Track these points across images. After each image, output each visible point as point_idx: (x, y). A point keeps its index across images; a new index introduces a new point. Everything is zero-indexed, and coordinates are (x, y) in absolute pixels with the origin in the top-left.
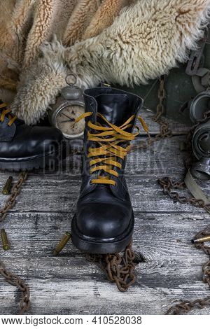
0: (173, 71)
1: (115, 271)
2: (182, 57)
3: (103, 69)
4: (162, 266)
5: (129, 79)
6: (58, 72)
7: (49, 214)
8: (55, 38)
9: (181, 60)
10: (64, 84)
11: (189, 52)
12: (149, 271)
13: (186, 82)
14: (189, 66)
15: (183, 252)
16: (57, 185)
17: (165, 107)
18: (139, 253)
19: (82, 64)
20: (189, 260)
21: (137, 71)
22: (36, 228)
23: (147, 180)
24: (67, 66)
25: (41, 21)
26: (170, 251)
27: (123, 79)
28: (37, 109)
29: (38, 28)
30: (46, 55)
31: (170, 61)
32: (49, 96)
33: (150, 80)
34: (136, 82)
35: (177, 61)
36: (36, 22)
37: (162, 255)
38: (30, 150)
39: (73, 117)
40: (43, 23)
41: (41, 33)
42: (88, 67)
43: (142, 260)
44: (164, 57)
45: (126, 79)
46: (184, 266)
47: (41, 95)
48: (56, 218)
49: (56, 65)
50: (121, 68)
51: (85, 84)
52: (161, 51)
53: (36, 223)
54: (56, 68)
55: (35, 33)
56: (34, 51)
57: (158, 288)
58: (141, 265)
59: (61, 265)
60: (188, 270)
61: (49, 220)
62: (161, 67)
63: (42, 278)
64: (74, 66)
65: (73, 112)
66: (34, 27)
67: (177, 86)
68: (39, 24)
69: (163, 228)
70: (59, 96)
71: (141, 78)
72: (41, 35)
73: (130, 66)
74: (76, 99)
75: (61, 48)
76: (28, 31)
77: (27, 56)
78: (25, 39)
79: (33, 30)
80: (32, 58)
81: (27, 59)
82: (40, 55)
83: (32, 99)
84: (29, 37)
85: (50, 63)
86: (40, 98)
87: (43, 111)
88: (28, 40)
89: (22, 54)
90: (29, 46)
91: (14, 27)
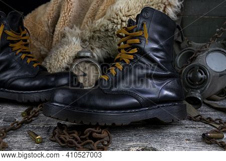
6: (76, 43)
10: (80, 49)
28: (58, 66)
29: (62, 18)
30: (68, 34)
32: (67, 56)
36: (62, 15)
40: (66, 14)
41: (65, 21)
47: (62, 56)
49: (74, 39)
54: (74, 41)
55: (60, 22)
64: (87, 38)
66: (60, 18)
68: (64, 15)
70: (77, 57)
72: (64, 24)
74: (88, 57)
75: (78, 31)
76: (56, 24)
77: (55, 40)
78: (54, 31)
79: (59, 21)
80: (57, 41)
81: (54, 42)
82: (64, 36)
83: (55, 59)
84: (56, 26)
85: (70, 38)
86: (61, 58)
87: (63, 68)
88: (56, 29)
89: (52, 43)
90: (56, 33)
91: (46, 19)
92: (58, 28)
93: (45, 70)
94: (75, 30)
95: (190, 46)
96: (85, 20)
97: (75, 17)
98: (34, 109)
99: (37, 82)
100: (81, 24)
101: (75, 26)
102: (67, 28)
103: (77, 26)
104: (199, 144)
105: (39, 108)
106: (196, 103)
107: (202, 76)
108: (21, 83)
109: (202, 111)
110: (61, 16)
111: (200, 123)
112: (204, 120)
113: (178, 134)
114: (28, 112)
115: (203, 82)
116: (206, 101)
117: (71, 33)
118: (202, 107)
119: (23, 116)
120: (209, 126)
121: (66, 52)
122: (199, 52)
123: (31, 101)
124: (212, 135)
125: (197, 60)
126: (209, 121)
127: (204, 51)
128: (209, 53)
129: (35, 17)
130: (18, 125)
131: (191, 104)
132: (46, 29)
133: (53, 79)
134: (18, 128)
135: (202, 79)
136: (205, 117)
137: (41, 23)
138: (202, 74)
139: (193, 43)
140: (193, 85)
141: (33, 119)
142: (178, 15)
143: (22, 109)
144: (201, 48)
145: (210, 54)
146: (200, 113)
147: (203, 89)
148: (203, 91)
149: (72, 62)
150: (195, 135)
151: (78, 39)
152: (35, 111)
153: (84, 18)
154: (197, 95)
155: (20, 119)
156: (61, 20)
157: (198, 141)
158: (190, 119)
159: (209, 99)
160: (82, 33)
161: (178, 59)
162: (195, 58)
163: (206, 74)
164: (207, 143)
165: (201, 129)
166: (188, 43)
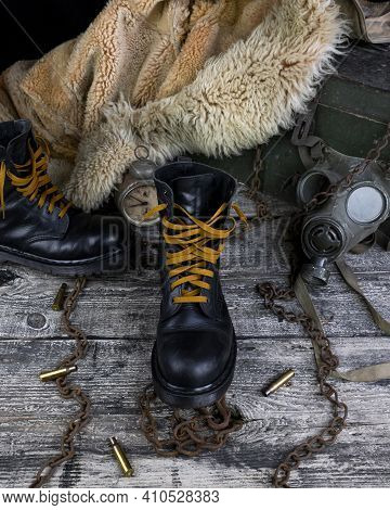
0: (273, 139)
2: (287, 122)
3: (184, 138)
4: (268, 429)
5: (217, 149)
6: (126, 142)
7: (112, 342)
8: (122, 96)
9: (285, 126)
10: (133, 158)
11: (295, 115)
12: (250, 439)
14: (296, 134)
15: (296, 403)
16: (124, 294)
17: (262, 181)
18: (235, 407)
19: (156, 131)
20: (305, 417)
21: (228, 139)
22: (94, 365)
23: (242, 286)
24: (137, 133)
25: (102, 76)
26: (278, 402)
27: (210, 149)
28: (99, 190)
29: (99, 85)
30: (109, 120)
31: (271, 128)
32: (113, 174)
33: (244, 151)
34: (226, 153)
35: (280, 128)
37: (266, 409)
39: (145, 199)
40: (105, 78)
41: (103, 91)
42: (164, 134)
44: (264, 122)
45: (214, 150)
46: (298, 429)
47: (104, 172)
48: (122, 348)
49: (122, 133)
50: (206, 136)
51: (160, 155)
53: (95, 357)
54: (123, 136)
55: (95, 91)
57: (264, 469)
59: (126, 429)
60: (304, 435)
61: (112, 351)
62: (259, 136)
63: (100, 453)
64: (146, 133)
65: (145, 194)
66: (94, 83)
67: (278, 157)
68: (101, 80)
69: (266, 363)
70: (127, 174)
71: (232, 148)
72: (104, 94)
73: (219, 134)
75: (129, 111)
77: (87, 118)
79: (93, 87)
82: (103, 118)
84: (89, 95)
92: (94, 99)
94: (123, 107)
110: (96, 79)
121: (109, 164)
127: (343, 189)
128: (353, 190)
132: (70, 97)
135: (332, 245)
147: (332, 257)
149: (120, 181)
151: (130, 133)
156: (96, 87)
160: (136, 117)
163: (339, 237)
166: (323, 149)
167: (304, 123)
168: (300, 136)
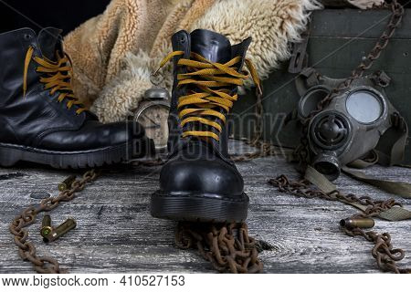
1: (225, 248)
2: (284, 54)
4: (302, 254)
6: (143, 77)
7: (120, 206)
11: (292, 45)
12: (283, 260)
13: (288, 91)
14: (292, 64)
16: (134, 185)
20: (343, 247)
22: (99, 218)
25: (126, 31)
28: (115, 112)
29: (122, 39)
31: (271, 57)
32: (129, 98)
36: (121, 33)
37: (297, 242)
38: (102, 140)
39: (158, 122)
40: (128, 32)
41: (125, 43)
43: (267, 247)
44: (264, 50)
47: (121, 97)
48: (130, 209)
49: (140, 71)
52: (260, 43)
53: (100, 214)
54: (140, 74)
55: (119, 45)
56: (117, 66)
58: (266, 253)
61: (120, 210)
63: (98, 268)
65: (158, 116)
66: (118, 39)
68: (124, 34)
72: (125, 48)
74: (161, 99)
75: (146, 58)
76: (112, 47)
77: (109, 72)
78: (109, 58)
79: (117, 43)
80: (114, 74)
81: (108, 76)
82: (124, 66)
83: (110, 103)
84: (113, 50)
85: (133, 69)
86: (119, 100)
87: (123, 116)
88: (112, 55)
89: (105, 76)
90: (111, 61)
91: (97, 40)
92: (115, 54)
93: (95, 118)
94: (142, 56)
95: (321, 82)
96: (157, 42)
97: (141, 36)
98: (78, 179)
99: (83, 138)
100: (151, 48)
101: (141, 50)
102: (129, 55)
103: (144, 51)
104: (336, 236)
105: (85, 178)
106: (331, 171)
107: (340, 130)
108: (57, 138)
109: (339, 184)
110: (120, 35)
111: (337, 203)
112: (343, 198)
113: (302, 220)
114: (68, 184)
115: (342, 138)
116: (346, 169)
117: (135, 62)
118: (339, 179)
119: (61, 190)
120: (350, 207)
121: (127, 91)
122: (336, 92)
123: (73, 167)
124: (355, 221)
125: (331, 105)
126: (350, 200)
127: (343, 91)
128: (350, 94)
129: (80, 37)
130: (53, 203)
131: (322, 173)
132: (97, 55)
133: (107, 133)
134: (53, 208)
135: (339, 134)
136: (344, 194)
137: (88, 46)
138: (340, 127)
139: (326, 78)
140: (325, 144)
141: (76, 194)
142: (303, 34)
143: (59, 180)
144: (339, 85)
145: (353, 96)
146: (337, 187)
147: (341, 150)
148: (341, 153)
149: (136, 107)
150: (329, 221)
151: (147, 71)
152: (78, 182)
153: (155, 39)
154: (333, 159)
155: (55, 195)
156: (119, 41)
157: (333, 231)
158: (321, 196)
159: (349, 165)
160: (152, 62)
161: (303, 103)
162: (329, 101)
163: (346, 126)
164: (347, 234)
165: (337, 212)
166: (318, 78)
167: (299, 54)
168: (296, 66)
